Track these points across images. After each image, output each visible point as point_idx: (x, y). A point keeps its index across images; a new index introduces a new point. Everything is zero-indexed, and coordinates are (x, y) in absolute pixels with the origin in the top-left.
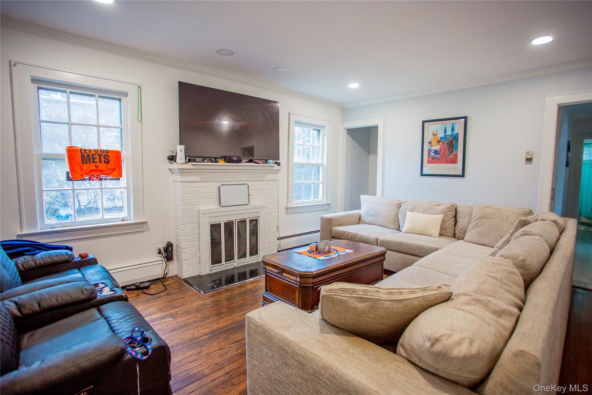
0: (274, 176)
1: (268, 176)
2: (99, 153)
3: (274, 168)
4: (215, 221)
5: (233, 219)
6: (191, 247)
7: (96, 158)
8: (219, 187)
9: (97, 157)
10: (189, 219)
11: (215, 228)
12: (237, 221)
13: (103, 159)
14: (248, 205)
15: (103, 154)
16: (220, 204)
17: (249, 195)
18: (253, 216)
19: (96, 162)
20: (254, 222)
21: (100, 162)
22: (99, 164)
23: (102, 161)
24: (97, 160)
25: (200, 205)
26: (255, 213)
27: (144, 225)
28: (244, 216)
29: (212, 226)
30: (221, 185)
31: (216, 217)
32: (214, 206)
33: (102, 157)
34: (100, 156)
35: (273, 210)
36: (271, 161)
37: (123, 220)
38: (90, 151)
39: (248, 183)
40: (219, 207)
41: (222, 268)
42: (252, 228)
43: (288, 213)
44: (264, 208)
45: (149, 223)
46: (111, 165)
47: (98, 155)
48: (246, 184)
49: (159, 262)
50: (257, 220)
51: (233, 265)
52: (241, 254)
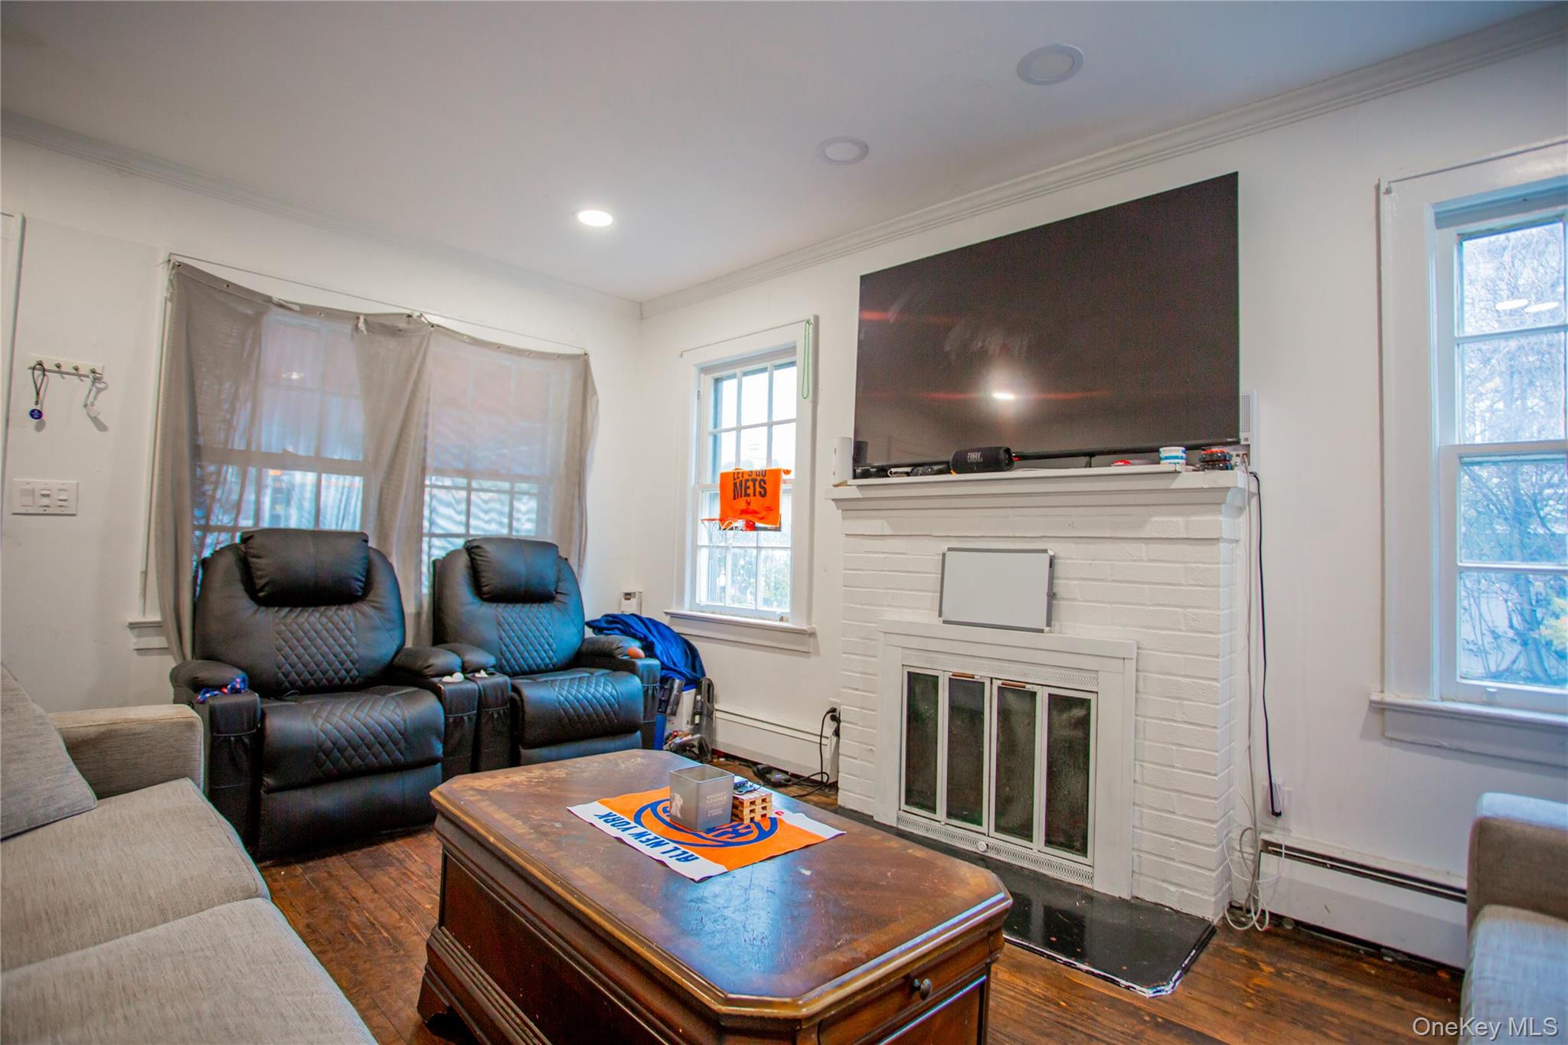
0: (1193, 518)
1: (1154, 519)
2: (754, 476)
3: (1178, 483)
4: (923, 665)
5: (980, 671)
6: (860, 724)
7: (749, 487)
8: (944, 555)
9: (750, 484)
10: (859, 640)
11: (920, 686)
12: (997, 683)
13: (758, 489)
14: (1042, 631)
15: (759, 478)
16: (940, 614)
17: (1052, 596)
18: (1071, 685)
19: (749, 495)
20: (1078, 713)
21: (755, 495)
22: (752, 498)
23: (757, 493)
24: (751, 491)
25: (889, 606)
26: (1075, 673)
27: (812, 640)
28: (1025, 675)
29: (913, 678)
30: (950, 549)
31: (926, 654)
32: (921, 616)
33: (757, 483)
34: (754, 481)
35: (1187, 680)
36: (1178, 451)
37: (782, 619)
38: (743, 473)
39: (1053, 548)
40: (938, 621)
41: (935, 831)
42: (1067, 733)
43: (1388, 734)
44: (1124, 659)
45: (818, 636)
46: (767, 501)
47: (752, 480)
48: (1045, 551)
49: (818, 739)
50: (1085, 703)
51: (975, 842)
52: (1015, 818)
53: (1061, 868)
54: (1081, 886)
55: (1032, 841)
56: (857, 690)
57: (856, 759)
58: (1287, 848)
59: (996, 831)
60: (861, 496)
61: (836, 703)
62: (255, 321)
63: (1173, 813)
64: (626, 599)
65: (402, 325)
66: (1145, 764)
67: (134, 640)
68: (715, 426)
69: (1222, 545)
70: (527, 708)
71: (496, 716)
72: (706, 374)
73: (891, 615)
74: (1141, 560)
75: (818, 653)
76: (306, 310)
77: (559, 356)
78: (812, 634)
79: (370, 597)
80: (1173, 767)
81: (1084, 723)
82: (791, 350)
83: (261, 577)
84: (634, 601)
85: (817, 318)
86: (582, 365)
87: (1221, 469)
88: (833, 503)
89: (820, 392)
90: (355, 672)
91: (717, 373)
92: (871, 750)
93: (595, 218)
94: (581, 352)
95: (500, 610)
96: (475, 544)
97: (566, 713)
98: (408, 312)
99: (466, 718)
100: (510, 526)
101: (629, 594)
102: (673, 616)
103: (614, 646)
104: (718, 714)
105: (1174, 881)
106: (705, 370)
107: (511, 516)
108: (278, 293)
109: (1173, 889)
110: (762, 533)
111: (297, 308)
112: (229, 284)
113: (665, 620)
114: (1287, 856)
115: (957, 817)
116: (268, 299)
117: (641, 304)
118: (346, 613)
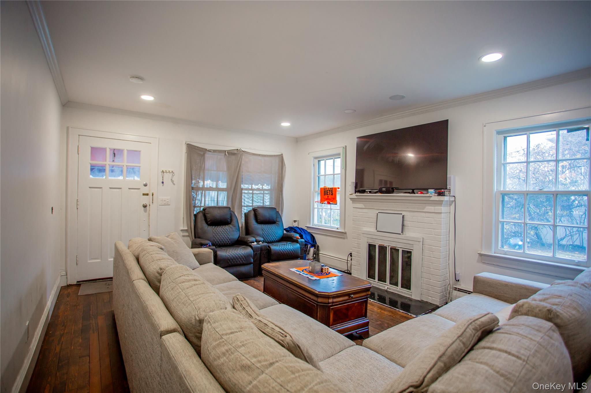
0: (436, 207)
1: (427, 207)
2: (329, 189)
3: (432, 199)
4: (372, 242)
5: (385, 244)
6: (357, 257)
7: (328, 192)
8: (377, 214)
9: (328, 191)
10: (357, 235)
11: (371, 247)
12: (390, 247)
13: (331, 193)
14: (400, 234)
16: (376, 229)
17: (403, 225)
18: (407, 248)
19: (328, 194)
20: (409, 255)
21: (330, 195)
23: (330, 194)
24: (328, 193)
25: (364, 226)
26: (408, 245)
27: (345, 235)
28: (396, 245)
29: (370, 245)
30: (379, 212)
31: (373, 239)
32: (372, 229)
34: (330, 191)
35: (434, 247)
36: (432, 191)
37: (337, 229)
38: (326, 188)
39: (404, 213)
40: (376, 231)
41: (375, 284)
42: (407, 260)
43: (483, 262)
44: (419, 242)
45: (347, 233)
46: (333, 196)
47: (329, 190)
48: (402, 214)
49: (346, 261)
50: (410, 252)
51: (384, 287)
52: (394, 281)
53: (405, 293)
54: (409, 297)
55: (398, 287)
56: (356, 248)
57: (356, 266)
58: (458, 289)
59: (390, 284)
60: (356, 198)
61: (351, 252)
62: (203, 155)
63: (430, 279)
64: (294, 222)
65: (236, 152)
66: (424, 268)
67: (182, 234)
68: (319, 174)
69: (442, 214)
70: (272, 252)
71: (264, 253)
72: (316, 159)
73: (365, 229)
74: (424, 217)
75: (347, 238)
76: (215, 151)
77: (275, 156)
78: (345, 233)
79: (232, 223)
80: (430, 268)
81: (410, 258)
82: (339, 154)
83: (209, 219)
84: (296, 223)
85: (346, 146)
86: (281, 157)
87: (442, 196)
88: (350, 199)
89: (347, 167)
90: (230, 242)
91: (319, 159)
92: (360, 264)
93: (286, 124)
94: (280, 154)
95: (262, 226)
96: (256, 209)
97: (281, 253)
98: (237, 148)
99: (258, 253)
100: (263, 203)
101: (295, 221)
102: (308, 227)
103: (292, 236)
104: (320, 254)
105: (431, 296)
106: (316, 158)
107: (263, 200)
108: (208, 147)
109: (430, 298)
110: (332, 205)
111: (212, 151)
112: (198, 147)
113: (306, 228)
114: (458, 291)
115: (380, 281)
116: (206, 150)
117: (297, 138)
118: (227, 227)
